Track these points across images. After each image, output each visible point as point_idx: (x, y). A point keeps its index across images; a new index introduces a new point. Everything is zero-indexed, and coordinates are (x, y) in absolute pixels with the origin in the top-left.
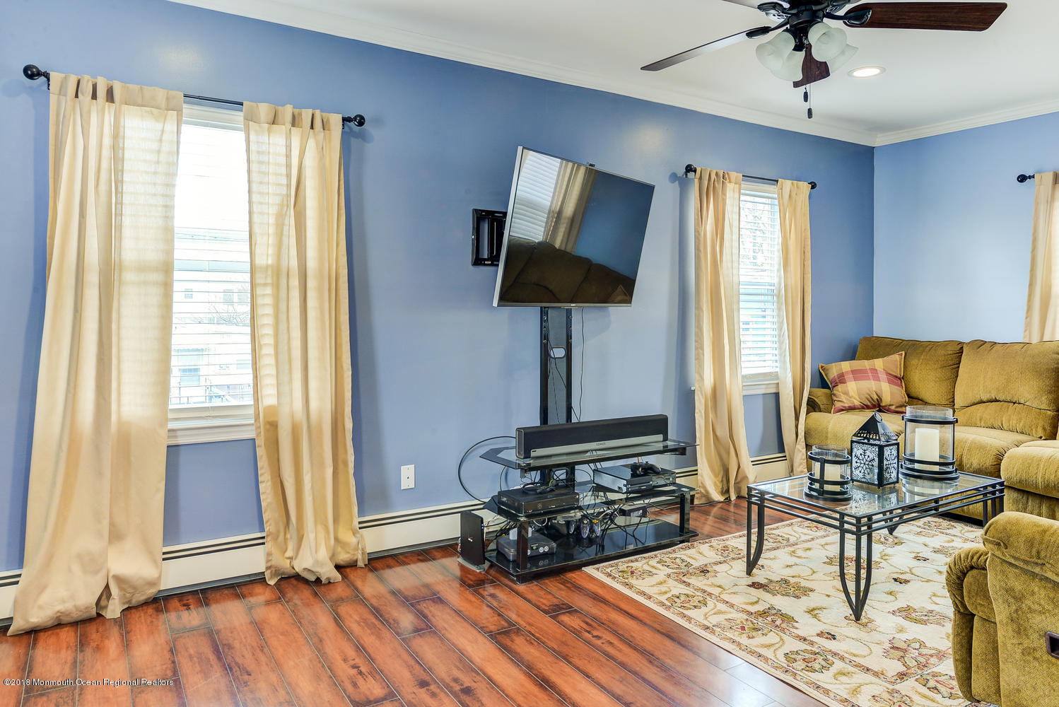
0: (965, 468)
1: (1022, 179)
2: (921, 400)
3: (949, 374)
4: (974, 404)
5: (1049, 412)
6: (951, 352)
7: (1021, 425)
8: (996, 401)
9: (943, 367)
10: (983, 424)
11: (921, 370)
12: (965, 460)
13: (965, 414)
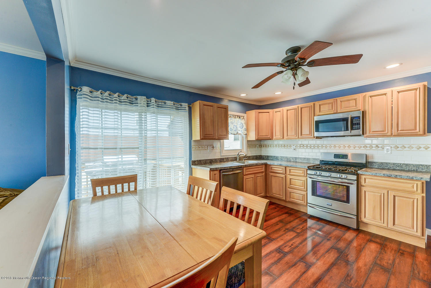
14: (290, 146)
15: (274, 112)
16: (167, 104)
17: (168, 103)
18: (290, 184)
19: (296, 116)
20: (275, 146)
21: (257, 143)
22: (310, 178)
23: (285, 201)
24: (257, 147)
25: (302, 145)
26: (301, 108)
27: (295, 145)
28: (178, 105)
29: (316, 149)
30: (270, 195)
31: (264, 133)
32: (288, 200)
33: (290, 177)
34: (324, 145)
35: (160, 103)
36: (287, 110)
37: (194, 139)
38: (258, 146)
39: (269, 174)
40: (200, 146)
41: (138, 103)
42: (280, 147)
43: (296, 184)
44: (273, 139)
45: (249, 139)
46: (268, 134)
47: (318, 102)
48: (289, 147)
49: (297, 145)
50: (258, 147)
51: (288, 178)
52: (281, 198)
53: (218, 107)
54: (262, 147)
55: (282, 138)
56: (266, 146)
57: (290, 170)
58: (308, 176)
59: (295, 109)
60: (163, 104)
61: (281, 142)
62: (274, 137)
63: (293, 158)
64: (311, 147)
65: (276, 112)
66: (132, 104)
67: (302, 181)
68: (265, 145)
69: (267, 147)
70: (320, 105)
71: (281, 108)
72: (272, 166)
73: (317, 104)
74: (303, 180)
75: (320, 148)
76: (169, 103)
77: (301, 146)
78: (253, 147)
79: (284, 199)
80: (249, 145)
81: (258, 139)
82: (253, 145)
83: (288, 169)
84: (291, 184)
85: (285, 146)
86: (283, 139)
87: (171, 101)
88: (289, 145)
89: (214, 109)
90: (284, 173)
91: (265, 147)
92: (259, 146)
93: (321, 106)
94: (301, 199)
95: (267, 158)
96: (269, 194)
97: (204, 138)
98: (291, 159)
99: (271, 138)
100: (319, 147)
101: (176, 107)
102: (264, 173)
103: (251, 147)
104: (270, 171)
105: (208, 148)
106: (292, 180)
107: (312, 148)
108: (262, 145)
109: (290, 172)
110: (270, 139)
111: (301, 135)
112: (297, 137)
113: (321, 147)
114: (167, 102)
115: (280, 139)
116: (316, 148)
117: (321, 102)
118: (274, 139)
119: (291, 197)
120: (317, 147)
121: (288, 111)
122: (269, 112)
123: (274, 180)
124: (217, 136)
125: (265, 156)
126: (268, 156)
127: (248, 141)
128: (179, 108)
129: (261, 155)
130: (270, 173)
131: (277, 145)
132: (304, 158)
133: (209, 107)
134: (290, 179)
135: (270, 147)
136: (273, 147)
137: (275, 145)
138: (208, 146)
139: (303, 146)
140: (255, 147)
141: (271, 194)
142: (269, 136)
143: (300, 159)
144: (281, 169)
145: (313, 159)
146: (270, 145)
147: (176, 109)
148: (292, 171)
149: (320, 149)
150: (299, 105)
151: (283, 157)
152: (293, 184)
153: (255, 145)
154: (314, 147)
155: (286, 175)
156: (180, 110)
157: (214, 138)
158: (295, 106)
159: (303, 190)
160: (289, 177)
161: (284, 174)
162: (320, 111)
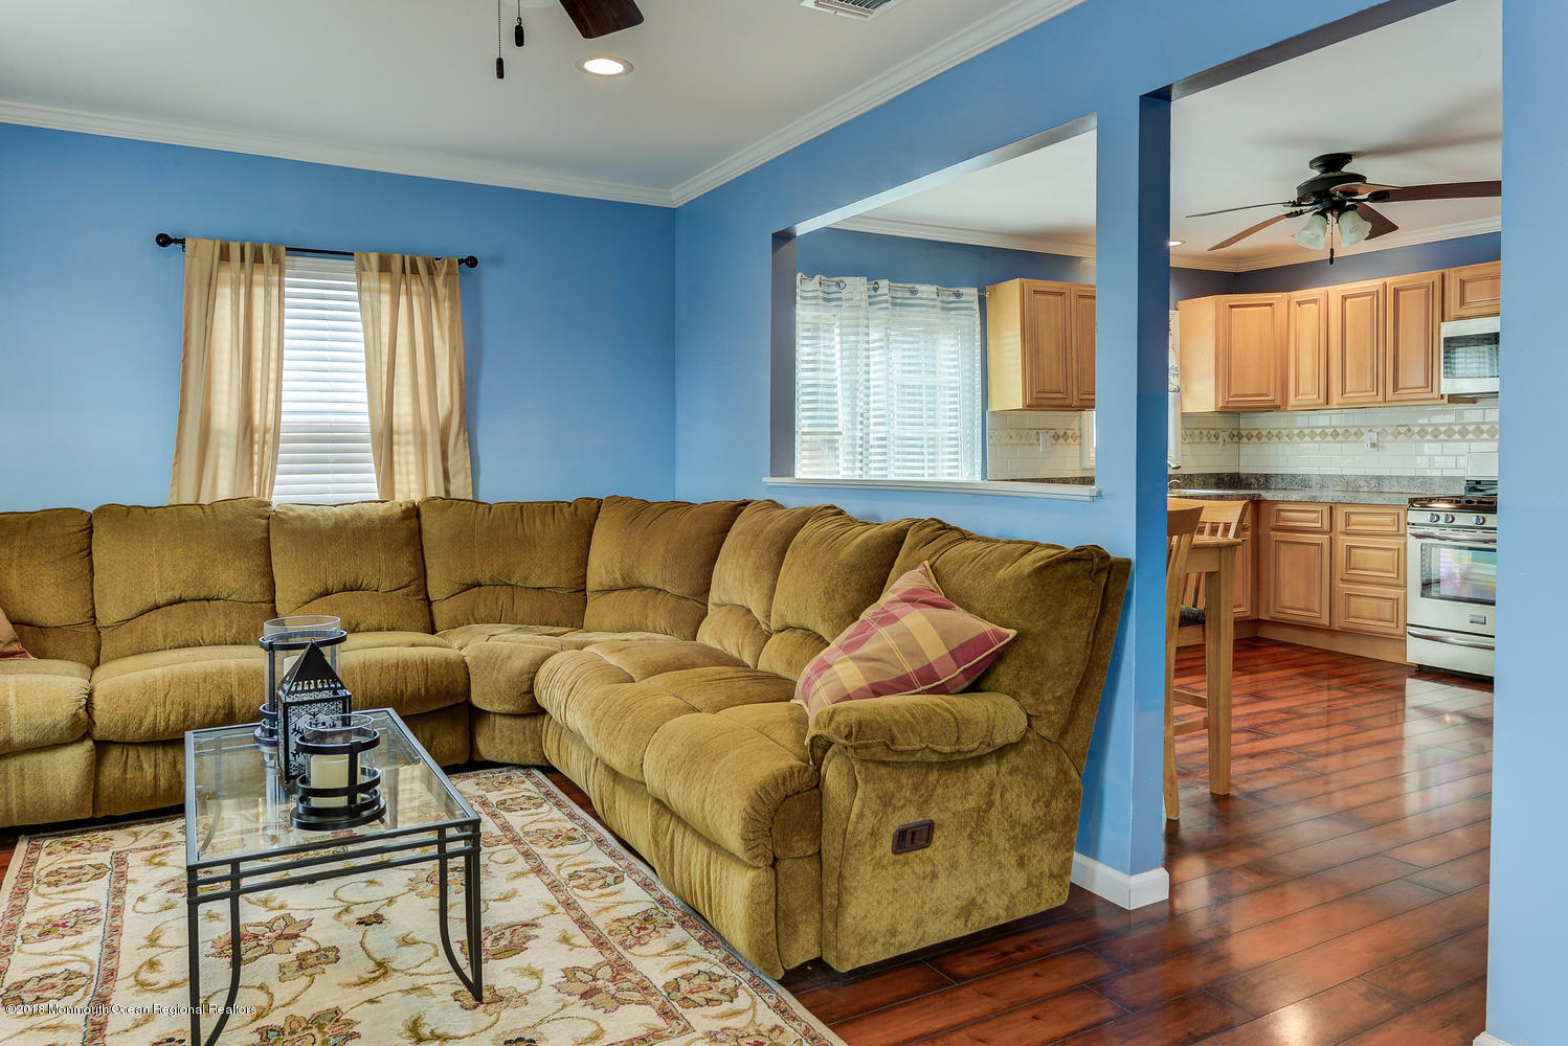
0: (239, 716)
1: (164, 240)
2: (27, 625)
3: (78, 568)
4: (142, 613)
5: (264, 605)
6: (75, 529)
7: (234, 631)
8: (180, 601)
9: (65, 558)
10: (169, 643)
11: (21, 567)
12: (237, 701)
13: (131, 632)
14: (1356, 434)
15: (1292, 305)
16: (919, 295)
17: (922, 292)
18: (1349, 566)
19: (1377, 321)
20: (1298, 435)
21: (1221, 423)
22: (1418, 536)
23: (1328, 631)
24: (1220, 439)
25: (1403, 430)
26: (1396, 292)
27: (1379, 430)
28: (949, 295)
29: (1456, 441)
30: (1273, 614)
31: (1250, 385)
32: (1339, 623)
33: (1347, 541)
34: (1485, 427)
35: (899, 294)
36: (1344, 298)
37: (994, 406)
38: (1226, 434)
39: (1269, 536)
40: (1013, 433)
41: (841, 299)
42: (1318, 438)
43: (1369, 566)
44: (1289, 408)
45: (1190, 408)
46: (1269, 391)
47: (1455, 272)
48: (1353, 438)
49: (1384, 430)
50: (1228, 439)
51: (1340, 544)
52: (1312, 620)
53: (1080, 296)
54: (1244, 440)
55: (1322, 400)
56: (1259, 437)
57: (1348, 515)
58: (1409, 531)
59: (1371, 294)
60: (908, 295)
61: (1322, 420)
62: (1292, 401)
63: (1367, 479)
64: (1435, 436)
65: (1299, 303)
66: (829, 300)
67: (1391, 553)
68: (1254, 433)
69: (1264, 439)
70: (1462, 282)
71: (1323, 289)
72: (1281, 507)
73: (1454, 276)
74: (1394, 550)
75: (1470, 436)
76: (926, 290)
77: (1399, 433)
78: (1205, 439)
79: (1325, 621)
80: (1189, 432)
81: (1225, 407)
82: (1205, 432)
83: (1340, 514)
84: (1352, 566)
85: (1338, 435)
86: (1328, 407)
87: (932, 284)
88: (1352, 431)
89: (1068, 302)
90: (1326, 527)
91: (1254, 440)
92: (1232, 436)
93: (1467, 285)
94: (1388, 617)
95: (1265, 481)
96: (1268, 611)
97: (1034, 402)
98: (1362, 483)
99: (1277, 403)
100: (1468, 432)
101: (942, 302)
102: (1249, 533)
103: (1197, 440)
104: (1273, 523)
105: (1038, 440)
106: (1353, 551)
107: (1442, 437)
108: (1244, 433)
109: (1348, 523)
110: (1276, 408)
111: (1396, 388)
112: (1380, 398)
113: (1474, 432)
114: (918, 287)
115: (1317, 405)
116: (1457, 436)
117: (1467, 272)
118: (1293, 406)
119: (1352, 613)
120: (1460, 433)
121: (1348, 301)
122: (1271, 305)
123: (1287, 556)
124: (1078, 395)
125: (1257, 477)
126: (1267, 477)
127: (1184, 416)
128: (952, 305)
129: (1238, 474)
130: (1272, 533)
131: (1307, 431)
132: (1412, 478)
133: (1051, 298)
134: (1350, 548)
135: (1275, 439)
136: (1290, 439)
137: (1297, 431)
138: (1038, 433)
139: (1409, 430)
140: (1213, 439)
141: (1275, 608)
142: (1272, 394)
143: (1395, 483)
144: (1315, 515)
145: (1444, 478)
146: (1274, 433)
147: (943, 309)
148: (1354, 518)
149: (1472, 441)
150: (1388, 280)
151: (1331, 477)
152: (1358, 565)
153: (1213, 432)
154: (1450, 433)
155: (1332, 535)
156: (953, 312)
157: (1067, 402)
158: (1375, 284)
159: (1394, 582)
160: (1343, 541)
161: (1325, 533)
162: (1462, 303)
